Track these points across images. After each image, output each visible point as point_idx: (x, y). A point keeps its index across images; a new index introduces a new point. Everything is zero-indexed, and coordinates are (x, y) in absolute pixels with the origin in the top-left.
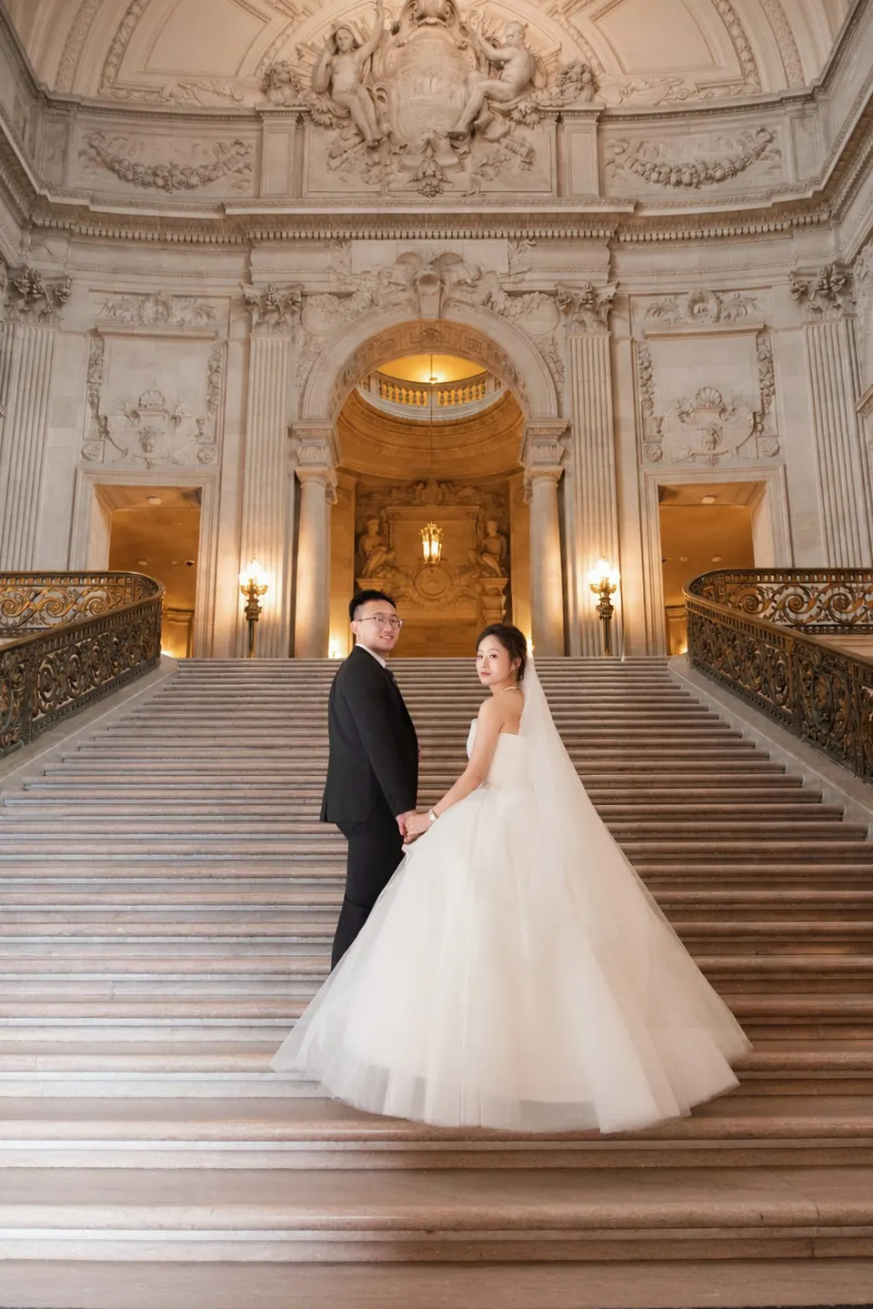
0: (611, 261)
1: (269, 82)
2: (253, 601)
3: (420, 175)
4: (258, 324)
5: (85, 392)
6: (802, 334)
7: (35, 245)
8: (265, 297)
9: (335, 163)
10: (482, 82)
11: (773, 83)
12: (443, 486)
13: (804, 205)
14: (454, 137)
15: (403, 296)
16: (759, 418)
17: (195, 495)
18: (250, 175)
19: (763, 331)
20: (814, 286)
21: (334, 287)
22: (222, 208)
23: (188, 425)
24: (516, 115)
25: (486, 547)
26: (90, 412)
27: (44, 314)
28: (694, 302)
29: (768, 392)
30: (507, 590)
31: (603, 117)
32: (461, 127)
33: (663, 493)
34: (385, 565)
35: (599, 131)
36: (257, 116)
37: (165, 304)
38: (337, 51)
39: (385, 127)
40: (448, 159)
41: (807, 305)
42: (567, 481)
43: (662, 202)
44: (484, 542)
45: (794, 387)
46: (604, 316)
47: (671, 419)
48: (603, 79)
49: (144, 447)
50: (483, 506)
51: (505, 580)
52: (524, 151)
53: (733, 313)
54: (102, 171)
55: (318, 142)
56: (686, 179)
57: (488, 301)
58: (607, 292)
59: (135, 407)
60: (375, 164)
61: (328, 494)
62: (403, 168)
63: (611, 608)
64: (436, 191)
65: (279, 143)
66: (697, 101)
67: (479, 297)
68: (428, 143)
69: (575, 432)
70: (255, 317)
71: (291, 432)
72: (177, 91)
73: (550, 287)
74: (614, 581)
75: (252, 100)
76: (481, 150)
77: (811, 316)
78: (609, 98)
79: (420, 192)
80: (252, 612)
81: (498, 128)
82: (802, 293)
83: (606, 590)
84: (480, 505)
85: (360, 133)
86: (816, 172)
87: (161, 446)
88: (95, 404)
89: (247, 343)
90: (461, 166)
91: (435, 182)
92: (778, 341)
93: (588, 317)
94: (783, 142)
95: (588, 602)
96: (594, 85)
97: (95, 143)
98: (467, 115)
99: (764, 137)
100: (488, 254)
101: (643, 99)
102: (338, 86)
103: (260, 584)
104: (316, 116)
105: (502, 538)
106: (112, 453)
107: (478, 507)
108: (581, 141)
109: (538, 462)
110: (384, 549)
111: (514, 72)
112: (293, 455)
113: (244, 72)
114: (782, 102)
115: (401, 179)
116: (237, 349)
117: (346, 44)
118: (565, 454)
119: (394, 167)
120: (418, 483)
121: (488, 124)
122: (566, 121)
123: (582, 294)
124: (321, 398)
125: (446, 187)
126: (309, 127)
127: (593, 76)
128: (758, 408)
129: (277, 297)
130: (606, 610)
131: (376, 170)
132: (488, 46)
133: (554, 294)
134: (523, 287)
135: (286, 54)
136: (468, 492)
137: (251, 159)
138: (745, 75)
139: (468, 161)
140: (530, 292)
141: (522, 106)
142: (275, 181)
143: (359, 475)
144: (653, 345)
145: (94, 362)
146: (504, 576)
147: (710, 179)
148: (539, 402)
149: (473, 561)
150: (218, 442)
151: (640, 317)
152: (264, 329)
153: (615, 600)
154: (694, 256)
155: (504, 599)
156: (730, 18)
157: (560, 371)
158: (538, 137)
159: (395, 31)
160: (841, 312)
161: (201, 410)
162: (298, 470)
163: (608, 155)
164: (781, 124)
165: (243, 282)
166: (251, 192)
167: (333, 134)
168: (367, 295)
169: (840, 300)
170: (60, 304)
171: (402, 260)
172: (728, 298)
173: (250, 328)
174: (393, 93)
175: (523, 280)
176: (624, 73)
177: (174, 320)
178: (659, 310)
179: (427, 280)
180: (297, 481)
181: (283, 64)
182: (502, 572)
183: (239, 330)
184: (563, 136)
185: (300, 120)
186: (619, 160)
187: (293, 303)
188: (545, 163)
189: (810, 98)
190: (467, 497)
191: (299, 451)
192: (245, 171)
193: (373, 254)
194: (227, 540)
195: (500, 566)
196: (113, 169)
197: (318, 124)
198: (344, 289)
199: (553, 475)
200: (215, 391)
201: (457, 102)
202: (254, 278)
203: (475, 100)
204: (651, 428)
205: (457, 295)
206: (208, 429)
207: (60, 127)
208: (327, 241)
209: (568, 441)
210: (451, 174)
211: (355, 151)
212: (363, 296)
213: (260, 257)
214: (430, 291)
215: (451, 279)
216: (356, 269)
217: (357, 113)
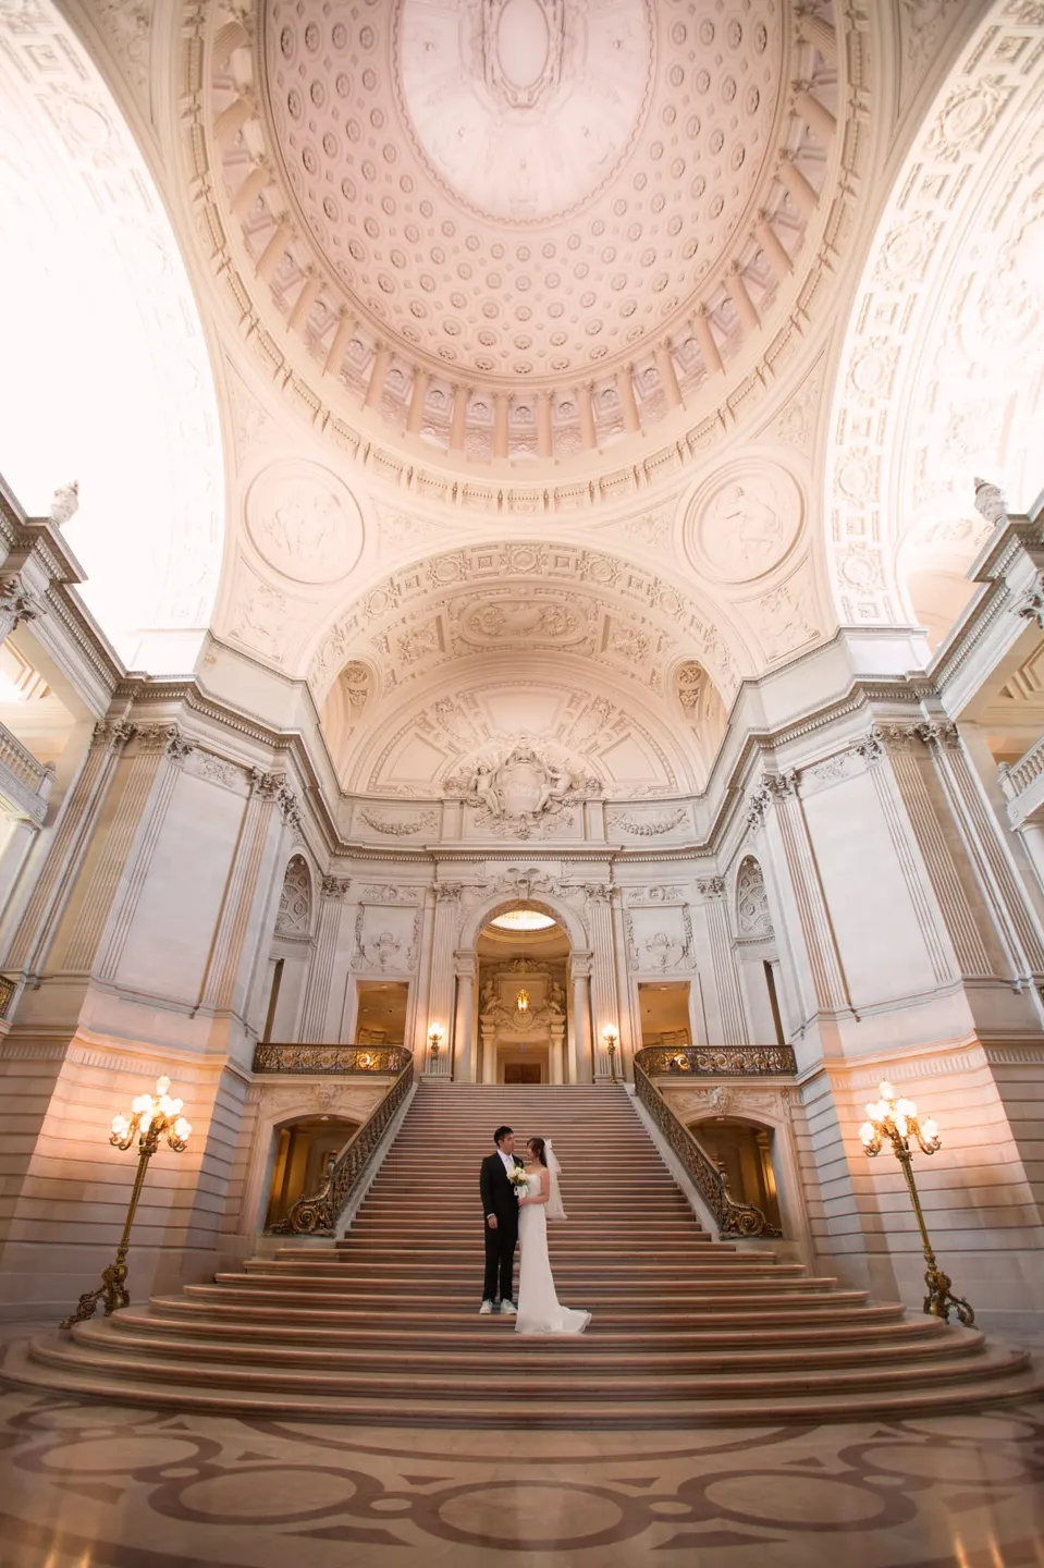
0: (611, 872)
1: (447, 786)
2: (435, 1044)
3: (520, 830)
4: (440, 901)
5: (352, 933)
6: (703, 908)
7: (336, 864)
8: (443, 888)
9: (478, 824)
10: (546, 790)
11: (684, 791)
12: (529, 961)
13: (699, 849)
14: (535, 813)
15: (511, 888)
16: (685, 950)
17: (406, 985)
18: (437, 828)
19: (686, 905)
20: (708, 886)
21: (477, 883)
22: (424, 847)
23: (404, 950)
24: (564, 803)
25: (553, 996)
26: (355, 942)
27: (337, 896)
28: (651, 891)
29: (690, 937)
30: (565, 1023)
31: (605, 803)
32: (538, 809)
33: (640, 986)
34: (496, 1007)
35: (604, 809)
36: (441, 802)
37: (394, 891)
38: (480, 774)
39: (503, 807)
40: (530, 823)
41: (705, 894)
42: (592, 981)
43: (634, 843)
44: (552, 994)
45: (701, 935)
46: (608, 899)
47: (643, 950)
48: (604, 784)
49: (382, 961)
52: (568, 819)
53: (671, 896)
54: (367, 826)
55: (470, 813)
56: (645, 832)
57: (552, 890)
58: (611, 887)
59: (378, 941)
60: (498, 824)
61: (472, 985)
62: (510, 827)
63: (614, 1048)
64: (526, 838)
65: (451, 813)
66: (648, 796)
67: (548, 888)
68: (523, 816)
69: (595, 956)
70: (438, 897)
71: (454, 954)
72: (405, 789)
73: (582, 884)
74: (615, 1033)
75: (440, 794)
76: (548, 818)
77: (708, 900)
78: (607, 794)
79: (519, 837)
80: (435, 1048)
81: (554, 810)
82: (703, 890)
83: (612, 1039)
85: (490, 810)
86: (705, 833)
87: (390, 960)
88: (359, 940)
89: (434, 910)
90: (538, 825)
91: (526, 834)
92: (692, 911)
93: (600, 899)
94: (690, 815)
95: (602, 1044)
96: (601, 788)
97: (367, 814)
98: (541, 804)
99: (681, 814)
100: (551, 868)
101: (622, 796)
102: (479, 789)
103: (439, 1034)
104: (469, 802)
105: (563, 992)
106: (365, 963)
108: (595, 812)
109: (577, 969)
110: (496, 997)
111: (562, 784)
112: (455, 966)
113: (436, 779)
115: (510, 831)
116: (428, 913)
117: (484, 770)
118: (591, 967)
119: (507, 827)
120: (514, 960)
121: (551, 807)
122: (588, 804)
123: (598, 888)
124: (469, 940)
125: (531, 834)
126: (466, 807)
127: (600, 784)
128: (685, 945)
129: (448, 888)
130: (612, 1049)
131: (497, 827)
132: (550, 772)
133: (584, 887)
134: (567, 884)
135: (455, 773)
137: (438, 820)
138: (671, 784)
139: (542, 823)
140: (572, 886)
141: (567, 799)
142: (449, 831)
144: (633, 912)
145: (359, 919)
146: (563, 1015)
147: (658, 831)
148: (578, 942)
149: (547, 1005)
150: (418, 957)
151: (626, 896)
152: (443, 903)
153: (617, 1044)
154: (651, 868)
155: (563, 1027)
156: (662, 757)
157: (588, 925)
158: (575, 812)
159: (507, 763)
160: (721, 898)
161: (410, 943)
162: (458, 975)
163: (608, 820)
164: (689, 807)
165: (432, 880)
166: (437, 836)
167: (478, 810)
168: (493, 887)
169: (720, 893)
170: (344, 891)
171: (510, 870)
172: (668, 889)
173: (435, 902)
174: (506, 793)
175: (569, 880)
176: (614, 780)
177: (398, 898)
178: (635, 895)
179: (523, 881)
180: (457, 979)
181: (454, 778)
182: (562, 1012)
183: (430, 902)
184: (587, 811)
185: (462, 803)
186: (613, 822)
187: (456, 892)
188: (578, 824)
189: (701, 797)
190: (543, 968)
191: (459, 965)
192: (435, 826)
193: (496, 868)
194: (421, 1008)
195: (561, 1008)
196: (372, 825)
197: (470, 806)
198: (482, 884)
199: (585, 977)
200: (417, 934)
201: (536, 797)
202: (438, 878)
203: (545, 797)
204: (633, 952)
205: (537, 888)
206: (413, 952)
207: (349, 807)
208: (474, 861)
209: (592, 961)
210: (533, 830)
211: (488, 819)
212: (490, 888)
213: (441, 868)
214: (523, 886)
215: (533, 880)
216: (488, 875)
217: (489, 801)
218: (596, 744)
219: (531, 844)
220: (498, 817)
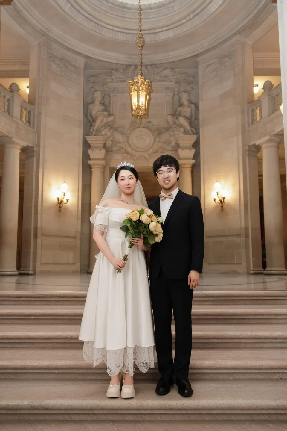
12: (149, 67)
25: (180, 112)
34: (107, 125)
44: (179, 109)
50: (178, 82)
51: (194, 138)
84: (176, 83)
105: (193, 106)
107: (173, 83)
110: (106, 113)
120: (130, 66)
136: (167, 72)
143: (86, 57)
146: (194, 134)
149: (171, 123)
155: (193, 151)
182: (192, 131)
190: (166, 77)
195: (190, 126)
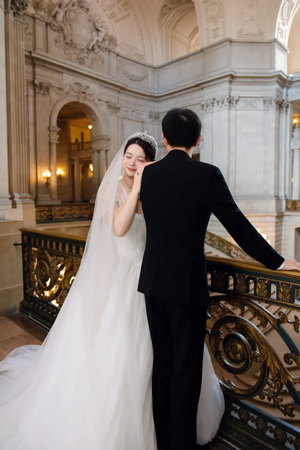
0: (119, 97)
1: (37, 7)
3: (79, 58)
4: (38, 93)
6: (150, 125)
8: (41, 85)
9: (57, 44)
14: (88, 50)
15: (75, 94)
18: (31, 37)
19: (143, 122)
20: (153, 115)
21: (58, 86)
22: (30, 52)
24: (101, 47)
28: (132, 111)
31: (117, 55)
32: (90, 48)
35: (117, 58)
36: (34, 18)
40: (86, 55)
41: (152, 119)
42: (108, 152)
46: (116, 111)
48: (118, 43)
52: (102, 59)
53: (138, 116)
55: (52, 34)
56: (132, 78)
57: (94, 100)
58: (117, 105)
60: (68, 49)
62: (75, 53)
64: (82, 64)
65: (40, 29)
67: (92, 99)
68: (82, 49)
69: (111, 140)
70: (37, 90)
71: (48, 128)
73: (107, 100)
75: (32, 11)
76: (92, 55)
77: (152, 122)
78: (118, 50)
79: (78, 62)
81: (96, 50)
82: (150, 116)
85: (64, 37)
89: (35, 97)
90: (88, 58)
91: (82, 61)
93: (113, 110)
94: (150, 76)
96: (116, 45)
99: (146, 74)
100: (94, 88)
101: (124, 53)
104: (52, 26)
108: (113, 60)
111: (102, 35)
114: (150, 67)
115: (74, 57)
116: (31, 99)
118: (108, 145)
119: (72, 52)
122: (110, 53)
123: (113, 104)
124: (55, 122)
125: (85, 63)
126: (49, 29)
127: (116, 42)
129: (44, 85)
131: (67, 51)
133: (107, 102)
137: (32, 31)
138: (143, 55)
139: (90, 57)
140: (102, 100)
142: (40, 43)
144: (124, 121)
147: (136, 80)
148: (104, 132)
152: (40, 95)
154: (133, 100)
156: (141, 37)
158: (105, 56)
163: (118, 66)
165: (32, 76)
167: (56, 34)
168: (66, 91)
169: (157, 120)
171: (76, 84)
172: (138, 112)
173: (35, 93)
174: (74, 28)
175: (101, 97)
178: (126, 111)
180: (50, 144)
183: (31, 92)
184: (110, 58)
185: (47, 24)
186: (120, 68)
187: (48, 89)
188: (106, 64)
189: (155, 68)
191: (50, 135)
192: (29, 35)
193: (68, 79)
197: (52, 28)
198: (60, 87)
199: (105, 150)
202: (36, 76)
203: (94, 41)
205: (88, 97)
208: (56, 71)
209: (109, 142)
210: (86, 60)
211: (63, 42)
212: (65, 91)
213: (38, 70)
214: (83, 95)
215: (87, 93)
216: (65, 82)
217: (65, 31)
218: (113, 13)
219: (84, 69)
220: (67, 44)
